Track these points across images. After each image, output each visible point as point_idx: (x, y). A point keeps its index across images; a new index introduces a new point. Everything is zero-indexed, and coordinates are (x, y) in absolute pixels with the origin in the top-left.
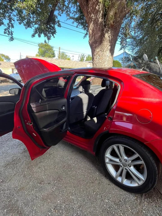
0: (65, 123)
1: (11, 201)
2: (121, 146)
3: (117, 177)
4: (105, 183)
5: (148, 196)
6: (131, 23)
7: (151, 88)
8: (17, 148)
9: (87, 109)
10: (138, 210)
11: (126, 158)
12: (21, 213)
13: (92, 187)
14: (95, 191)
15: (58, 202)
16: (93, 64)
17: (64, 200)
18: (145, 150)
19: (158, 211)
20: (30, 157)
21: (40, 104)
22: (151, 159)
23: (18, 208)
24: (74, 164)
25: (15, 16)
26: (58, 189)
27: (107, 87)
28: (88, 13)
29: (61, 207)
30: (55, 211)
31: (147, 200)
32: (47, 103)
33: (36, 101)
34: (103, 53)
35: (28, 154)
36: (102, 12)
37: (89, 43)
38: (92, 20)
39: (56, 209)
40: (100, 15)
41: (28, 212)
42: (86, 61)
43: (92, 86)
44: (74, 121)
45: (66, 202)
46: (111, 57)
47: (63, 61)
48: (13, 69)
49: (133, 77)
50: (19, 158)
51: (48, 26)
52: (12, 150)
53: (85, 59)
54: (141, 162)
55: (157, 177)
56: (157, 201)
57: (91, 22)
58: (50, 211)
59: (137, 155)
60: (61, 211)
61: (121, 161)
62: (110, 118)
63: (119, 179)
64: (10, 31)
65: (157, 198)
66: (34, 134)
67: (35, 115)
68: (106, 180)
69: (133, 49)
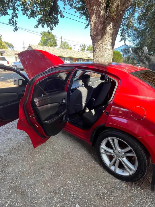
0: (65, 115)
1: (15, 183)
2: (116, 139)
3: (110, 166)
4: (99, 171)
5: (138, 184)
7: (147, 87)
8: (21, 135)
9: (86, 101)
10: (128, 196)
11: (119, 150)
12: (24, 194)
13: (87, 173)
14: (90, 178)
15: (57, 186)
16: (93, 56)
17: (62, 185)
18: (137, 144)
19: (146, 198)
20: (32, 145)
21: (43, 98)
22: (142, 152)
23: (22, 189)
24: (72, 152)
25: (19, 6)
26: (57, 175)
27: (106, 80)
28: (90, 5)
29: (59, 190)
30: (54, 194)
31: (137, 187)
32: (48, 97)
33: (39, 96)
34: (103, 45)
35: (30, 141)
36: (104, 4)
37: (90, 35)
38: (94, 12)
39: (55, 192)
40: (103, 7)
41: (30, 194)
42: (87, 50)
43: (92, 78)
44: (74, 112)
45: (64, 187)
46: (111, 50)
47: (65, 50)
48: (16, 57)
49: (130, 75)
50: (23, 145)
51: (51, 16)
52: (16, 137)
53: (86, 48)
54: (133, 155)
55: (146, 169)
56: (146, 189)
57: (93, 14)
58: (50, 193)
59: (129, 148)
60: (59, 194)
61: (115, 152)
62: (107, 113)
63: (112, 168)
64: (14, 21)
65: (146, 186)
66: (36, 125)
67: (37, 109)
68: (100, 168)
69: (134, 41)
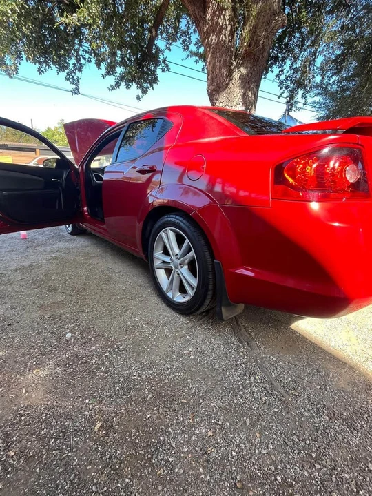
2: (171, 230)
6: (314, 59)
11: (178, 252)
64: (75, 78)
